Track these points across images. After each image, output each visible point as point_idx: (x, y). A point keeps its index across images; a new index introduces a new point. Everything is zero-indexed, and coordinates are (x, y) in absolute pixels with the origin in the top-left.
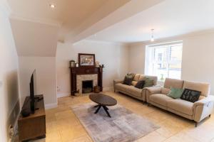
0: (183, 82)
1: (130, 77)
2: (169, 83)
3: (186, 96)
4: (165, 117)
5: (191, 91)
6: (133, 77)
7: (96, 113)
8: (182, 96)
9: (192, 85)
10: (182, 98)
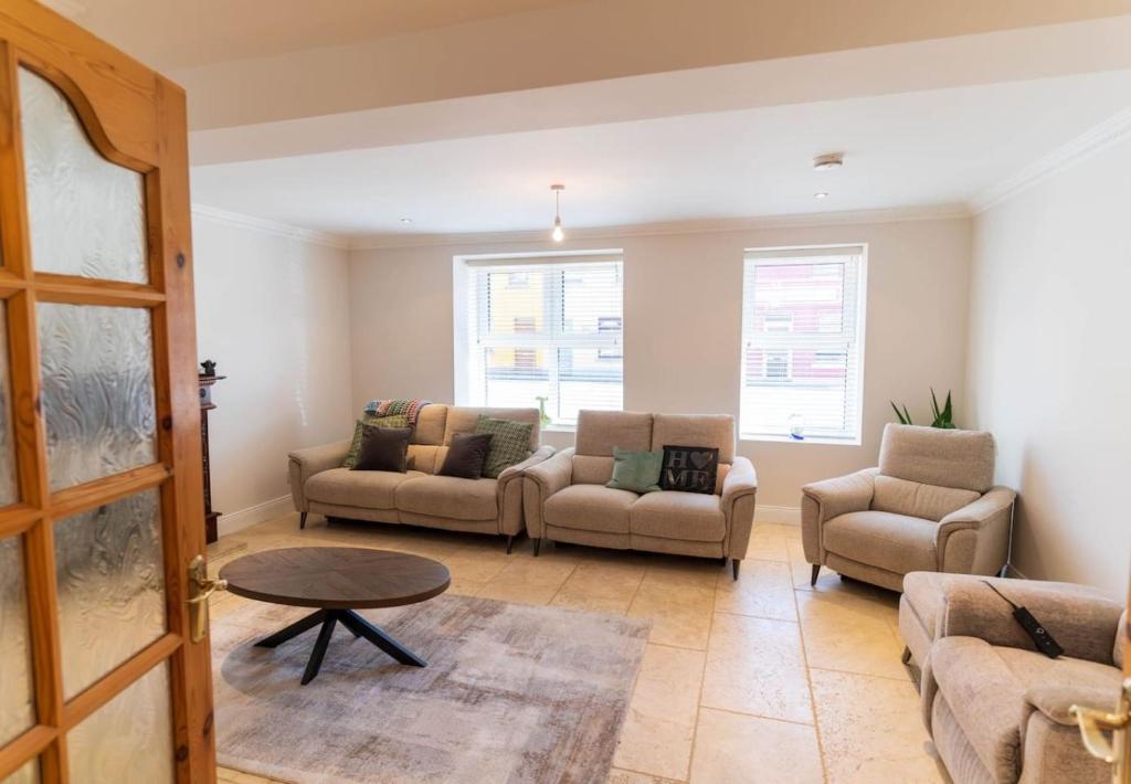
0: (652, 421)
1: (390, 424)
2: (596, 433)
3: (676, 472)
4: (632, 580)
5: (690, 450)
6: (413, 425)
7: (308, 678)
8: (663, 474)
9: (684, 426)
10: (664, 485)
